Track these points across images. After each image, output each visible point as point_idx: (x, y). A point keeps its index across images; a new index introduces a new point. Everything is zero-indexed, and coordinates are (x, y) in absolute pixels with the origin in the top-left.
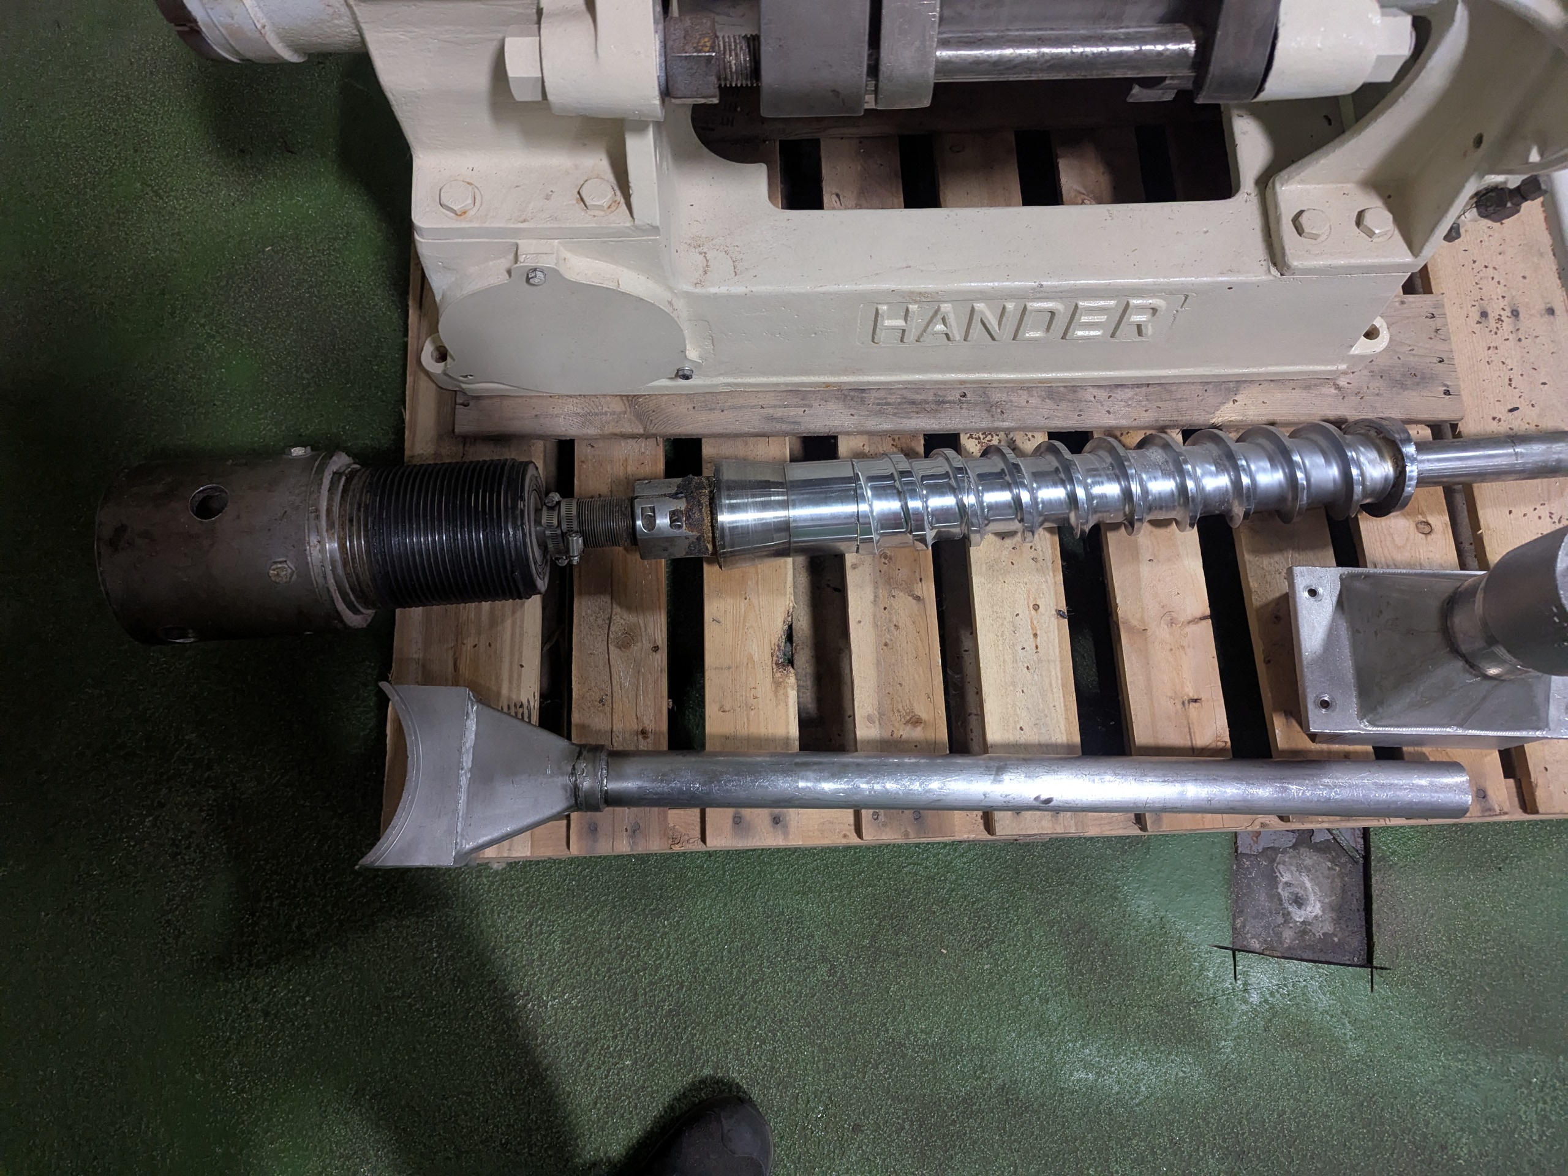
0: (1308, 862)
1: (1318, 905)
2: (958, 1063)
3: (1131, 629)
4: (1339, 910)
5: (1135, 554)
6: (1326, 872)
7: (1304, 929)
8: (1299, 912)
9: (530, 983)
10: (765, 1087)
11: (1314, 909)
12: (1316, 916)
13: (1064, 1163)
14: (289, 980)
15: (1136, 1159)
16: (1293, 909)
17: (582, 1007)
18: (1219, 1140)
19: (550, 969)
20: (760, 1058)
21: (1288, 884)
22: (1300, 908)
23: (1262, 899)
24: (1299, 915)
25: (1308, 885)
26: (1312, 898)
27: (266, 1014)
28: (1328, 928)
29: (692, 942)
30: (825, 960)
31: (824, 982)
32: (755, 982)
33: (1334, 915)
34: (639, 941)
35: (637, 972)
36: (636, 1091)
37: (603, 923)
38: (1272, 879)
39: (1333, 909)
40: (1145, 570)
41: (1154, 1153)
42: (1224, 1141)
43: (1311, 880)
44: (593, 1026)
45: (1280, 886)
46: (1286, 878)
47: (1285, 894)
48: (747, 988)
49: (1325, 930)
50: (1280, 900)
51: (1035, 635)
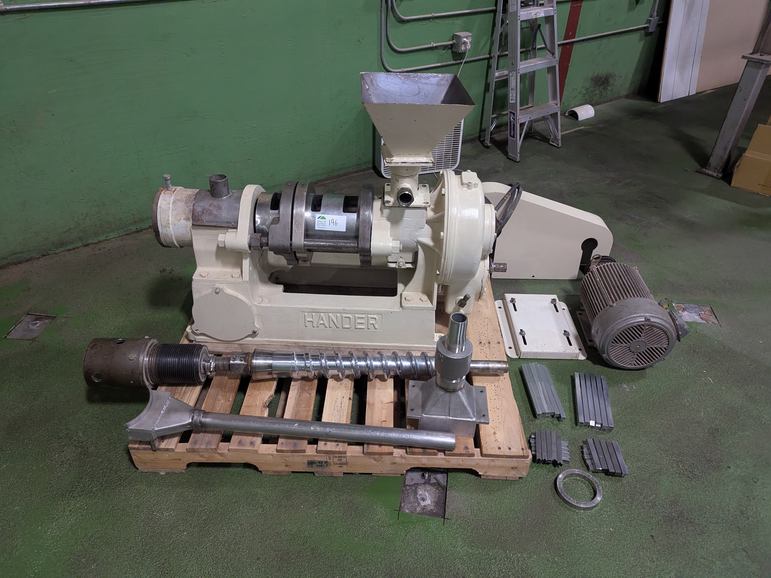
0: (428, 489)
1: (430, 501)
2: (299, 540)
3: (369, 404)
4: (437, 503)
5: (374, 387)
6: (434, 492)
7: (424, 507)
8: (423, 503)
9: (161, 508)
10: (230, 544)
11: (428, 502)
12: (429, 504)
13: (328, 574)
14: (82, 502)
15: (354, 575)
16: (421, 502)
17: (175, 516)
18: (384, 570)
19: (169, 504)
20: (231, 535)
21: (420, 495)
22: (423, 501)
23: (412, 499)
24: (423, 504)
25: (427, 495)
26: (428, 499)
27: (70, 511)
28: (432, 508)
29: (218, 500)
30: (261, 507)
31: (259, 513)
32: (236, 512)
33: (435, 504)
34: (201, 498)
35: (197, 507)
36: (185, 543)
37: (191, 492)
38: (416, 493)
39: (434, 502)
40: (377, 391)
41: (361, 573)
42: (386, 570)
43: (428, 494)
44: (177, 522)
45: (418, 495)
46: (420, 493)
47: (419, 497)
48: (233, 514)
49: (431, 508)
50: (417, 499)
51: (341, 404)
